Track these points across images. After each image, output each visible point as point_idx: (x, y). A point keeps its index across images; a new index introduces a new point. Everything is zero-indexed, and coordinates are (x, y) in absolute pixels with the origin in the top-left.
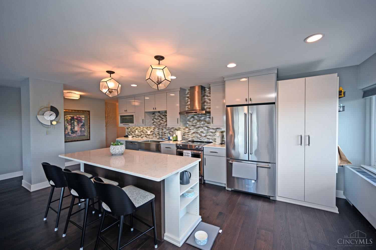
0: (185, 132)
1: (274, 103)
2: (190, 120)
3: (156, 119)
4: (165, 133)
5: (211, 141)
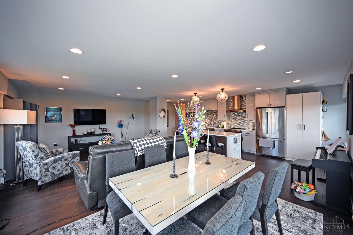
0: (229, 123)
1: (285, 107)
2: (232, 116)
3: (209, 115)
4: (215, 123)
5: (246, 128)
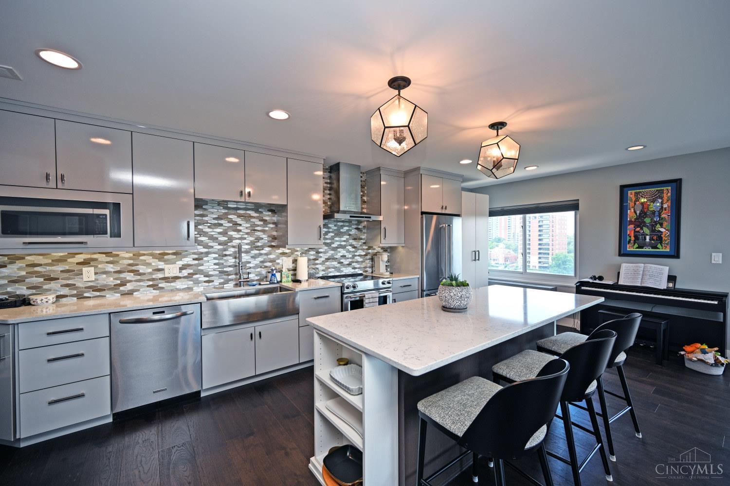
1: (460, 216)
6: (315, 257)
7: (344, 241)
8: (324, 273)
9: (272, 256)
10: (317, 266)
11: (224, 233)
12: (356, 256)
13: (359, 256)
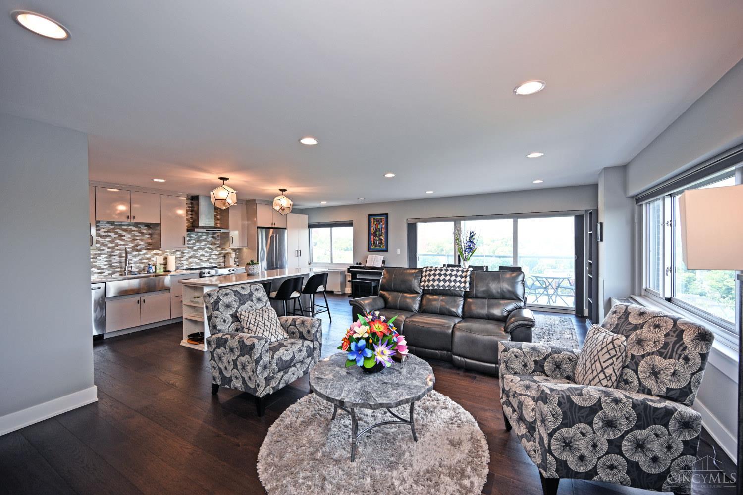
1: (285, 228)
6: (180, 256)
7: (203, 245)
8: (187, 266)
9: (148, 256)
10: (182, 262)
11: (112, 242)
12: (212, 255)
13: (215, 255)
